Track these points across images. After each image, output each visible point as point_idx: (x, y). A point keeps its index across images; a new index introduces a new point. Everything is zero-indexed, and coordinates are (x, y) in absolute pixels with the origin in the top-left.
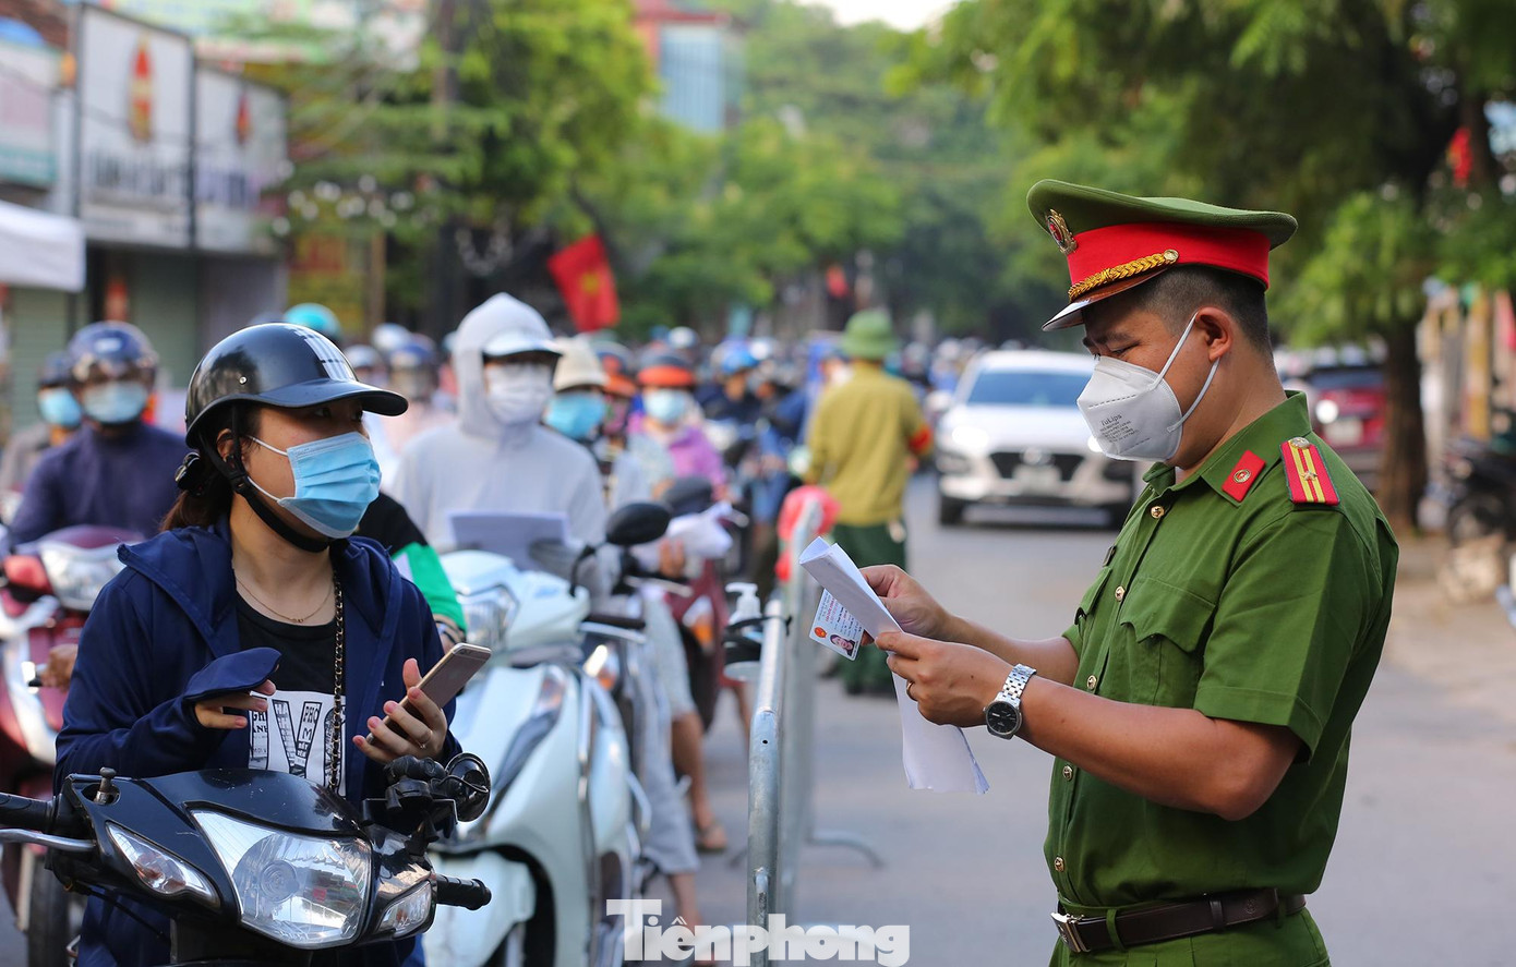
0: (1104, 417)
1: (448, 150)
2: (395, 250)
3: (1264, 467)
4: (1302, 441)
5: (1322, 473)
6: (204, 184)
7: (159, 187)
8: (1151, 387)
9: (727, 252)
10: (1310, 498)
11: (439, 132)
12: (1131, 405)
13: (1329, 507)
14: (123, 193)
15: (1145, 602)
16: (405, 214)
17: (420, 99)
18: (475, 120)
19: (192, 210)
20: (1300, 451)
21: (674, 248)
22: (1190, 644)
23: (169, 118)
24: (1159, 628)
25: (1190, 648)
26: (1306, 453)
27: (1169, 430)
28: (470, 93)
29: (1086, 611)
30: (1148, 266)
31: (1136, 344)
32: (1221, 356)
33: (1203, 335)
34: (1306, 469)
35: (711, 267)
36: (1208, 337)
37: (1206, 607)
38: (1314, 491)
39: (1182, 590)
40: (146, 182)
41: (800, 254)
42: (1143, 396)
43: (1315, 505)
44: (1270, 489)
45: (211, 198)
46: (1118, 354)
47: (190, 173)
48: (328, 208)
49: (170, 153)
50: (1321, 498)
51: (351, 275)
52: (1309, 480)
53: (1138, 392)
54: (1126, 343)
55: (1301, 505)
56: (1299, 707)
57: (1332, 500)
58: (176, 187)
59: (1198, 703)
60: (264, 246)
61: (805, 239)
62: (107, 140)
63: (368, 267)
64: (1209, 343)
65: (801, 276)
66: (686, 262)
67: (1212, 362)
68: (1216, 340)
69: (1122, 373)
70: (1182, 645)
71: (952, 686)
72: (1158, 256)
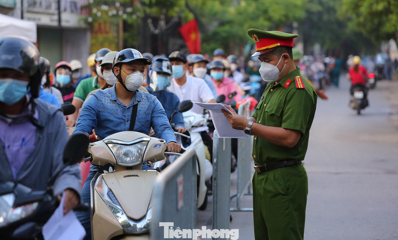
0: (264, 73)
2: (127, 26)
3: (291, 82)
4: (298, 77)
5: (302, 83)
6: (63, 4)
7: (49, 7)
8: (274, 68)
10: (300, 87)
12: (270, 72)
13: (303, 89)
14: (36, 9)
15: (270, 107)
19: (59, 14)
20: (298, 78)
21: (222, 24)
22: (279, 115)
24: (273, 112)
25: (279, 116)
26: (299, 79)
27: (277, 76)
29: (258, 109)
30: (275, 46)
31: (271, 60)
32: (286, 63)
33: (284, 58)
34: (299, 82)
35: (235, 29)
36: (284, 59)
37: (281, 108)
38: (300, 86)
39: (277, 105)
40: (44, 5)
42: (272, 70)
43: (301, 89)
44: (292, 86)
45: (65, 10)
46: (268, 62)
47: (58, 1)
48: (105, 13)
50: (302, 87)
51: (112, 35)
52: (300, 84)
53: (272, 69)
54: (269, 60)
55: (298, 89)
56: (301, 127)
57: (304, 88)
59: (282, 126)
60: (83, 25)
63: (118, 32)
64: (285, 60)
66: (227, 28)
67: (285, 63)
68: (286, 59)
69: (268, 65)
70: (277, 116)
71: (237, 125)
72: (276, 44)
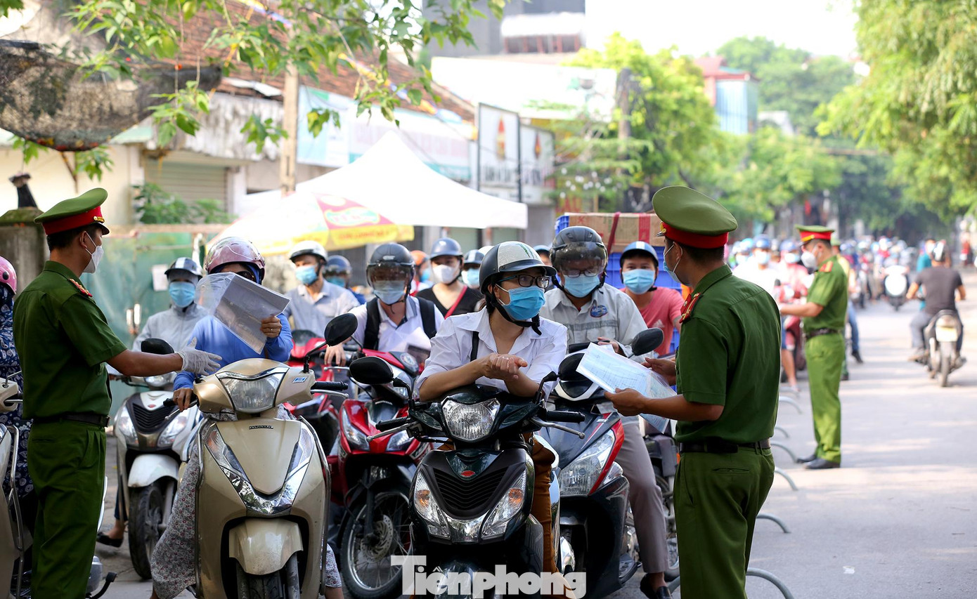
1: (627, 158)
6: (524, 175)
7: (508, 179)
9: (751, 196)
11: (622, 149)
14: (495, 182)
16: (609, 186)
17: (613, 134)
18: (638, 144)
19: (520, 188)
23: (511, 151)
28: (636, 133)
40: (503, 177)
41: (787, 195)
45: (527, 182)
47: (519, 171)
48: (580, 186)
49: (512, 165)
58: (514, 177)
61: (790, 189)
62: (489, 160)
65: (790, 205)
